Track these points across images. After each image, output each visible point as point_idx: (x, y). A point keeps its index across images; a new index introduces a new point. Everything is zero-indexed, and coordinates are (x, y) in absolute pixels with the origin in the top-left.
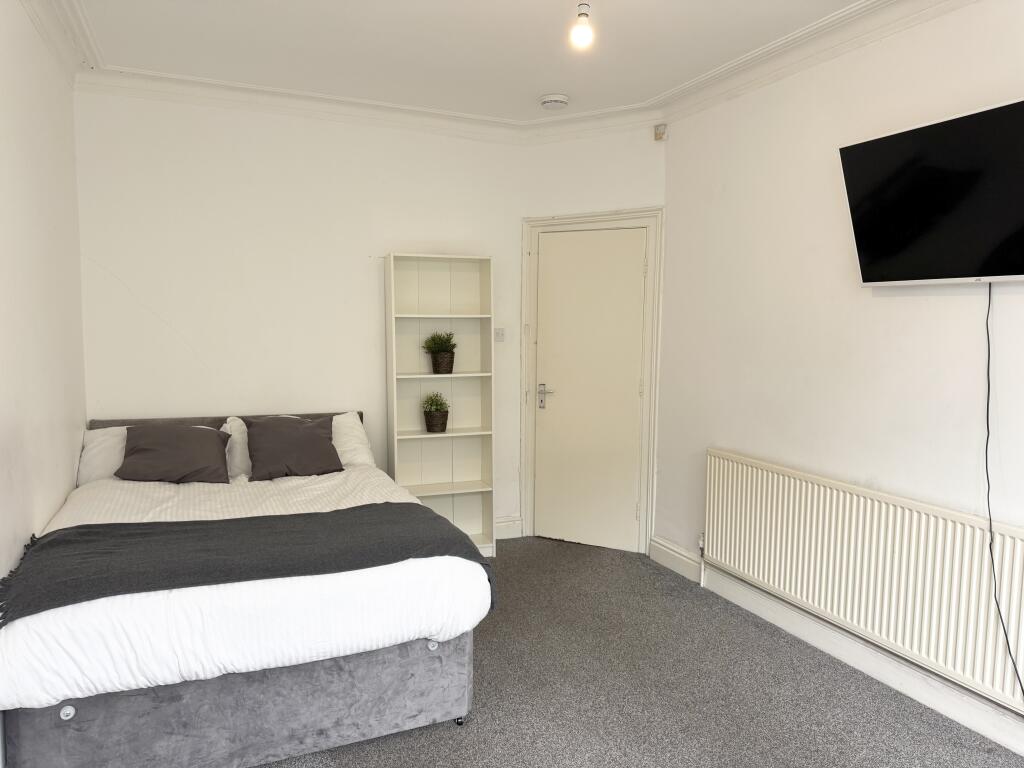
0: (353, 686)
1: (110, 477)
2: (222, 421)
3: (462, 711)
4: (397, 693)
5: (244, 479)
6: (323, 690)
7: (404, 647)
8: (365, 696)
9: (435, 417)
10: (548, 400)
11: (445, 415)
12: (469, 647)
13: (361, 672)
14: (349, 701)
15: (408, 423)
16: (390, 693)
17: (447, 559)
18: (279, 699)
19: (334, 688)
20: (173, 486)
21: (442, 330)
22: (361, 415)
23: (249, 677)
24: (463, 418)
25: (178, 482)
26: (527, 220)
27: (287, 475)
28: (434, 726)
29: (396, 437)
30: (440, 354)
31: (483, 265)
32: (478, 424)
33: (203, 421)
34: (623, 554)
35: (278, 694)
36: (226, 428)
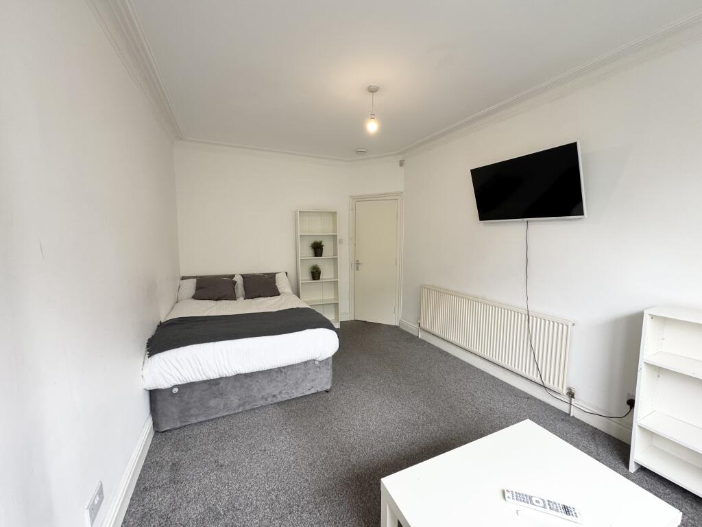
0: (286, 378)
1: (189, 298)
2: (233, 276)
3: (328, 387)
4: (303, 380)
5: (242, 299)
6: (275, 380)
7: (306, 363)
8: (291, 382)
9: (316, 274)
10: (360, 266)
11: (319, 273)
12: (331, 363)
13: (289, 373)
14: (285, 384)
15: (305, 276)
16: (300, 380)
17: (322, 329)
18: (258, 384)
19: (278, 379)
20: (215, 302)
21: (318, 240)
22: (287, 273)
23: (246, 375)
24: (326, 274)
25: (216, 300)
26: (351, 197)
27: (258, 297)
28: (318, 393)
29: (300, 282)
30: (317, 249)
31: (334, 214)
32: (332, 276)
33: (225, 276)
34: (389, 326)
35: (257, 382)
36: (235, 279)
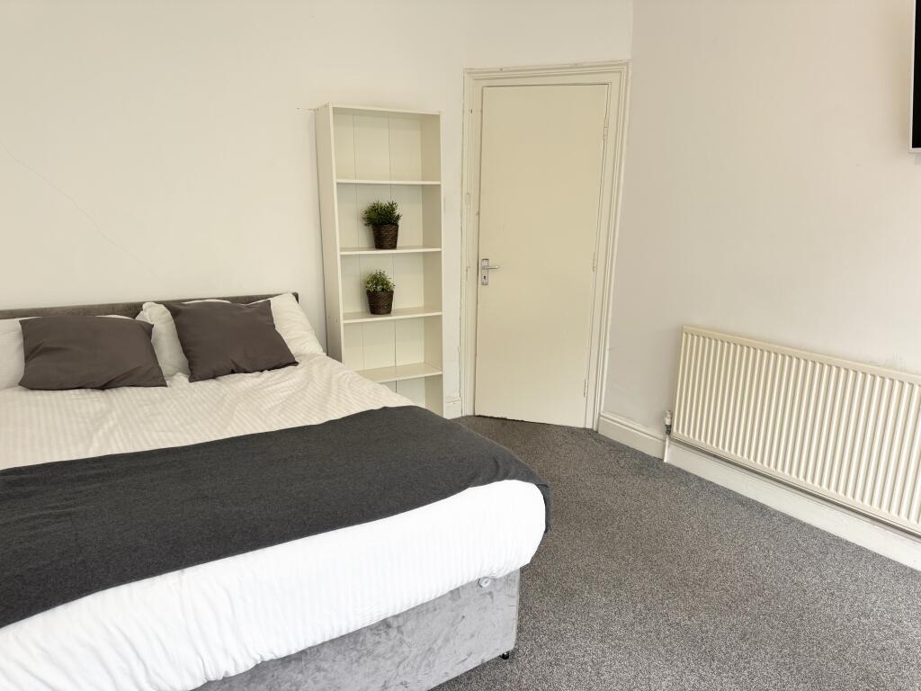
0: (402, 641)
2: (135, 309)
3: (508, 645)
4: (447, 640)
5: (182, 379)
6: (369, 653)
7: (455, 594)
8: (415, 650)
9: (378, 298)
10: (492, 277)
11: (390, 295)
13: (410, 625)
14: (397, 659)
15: (349, 303)
16: (439, 642)
18: (320, 675)
19: (381, 649)
20: (98, 394)
21: (384, 200)
22: (296, 296)
23: (286, 661)
24: (407, 297)
25: (103, 388)
26: (470, 72)
27: (233, 372)
28: (483, 666)
29: (342, 322)
30: (382, 226)
31: (428, 124)
32: (420, 303)
33: (113, 308)
35: (319, 669)
36: (146, 316)
